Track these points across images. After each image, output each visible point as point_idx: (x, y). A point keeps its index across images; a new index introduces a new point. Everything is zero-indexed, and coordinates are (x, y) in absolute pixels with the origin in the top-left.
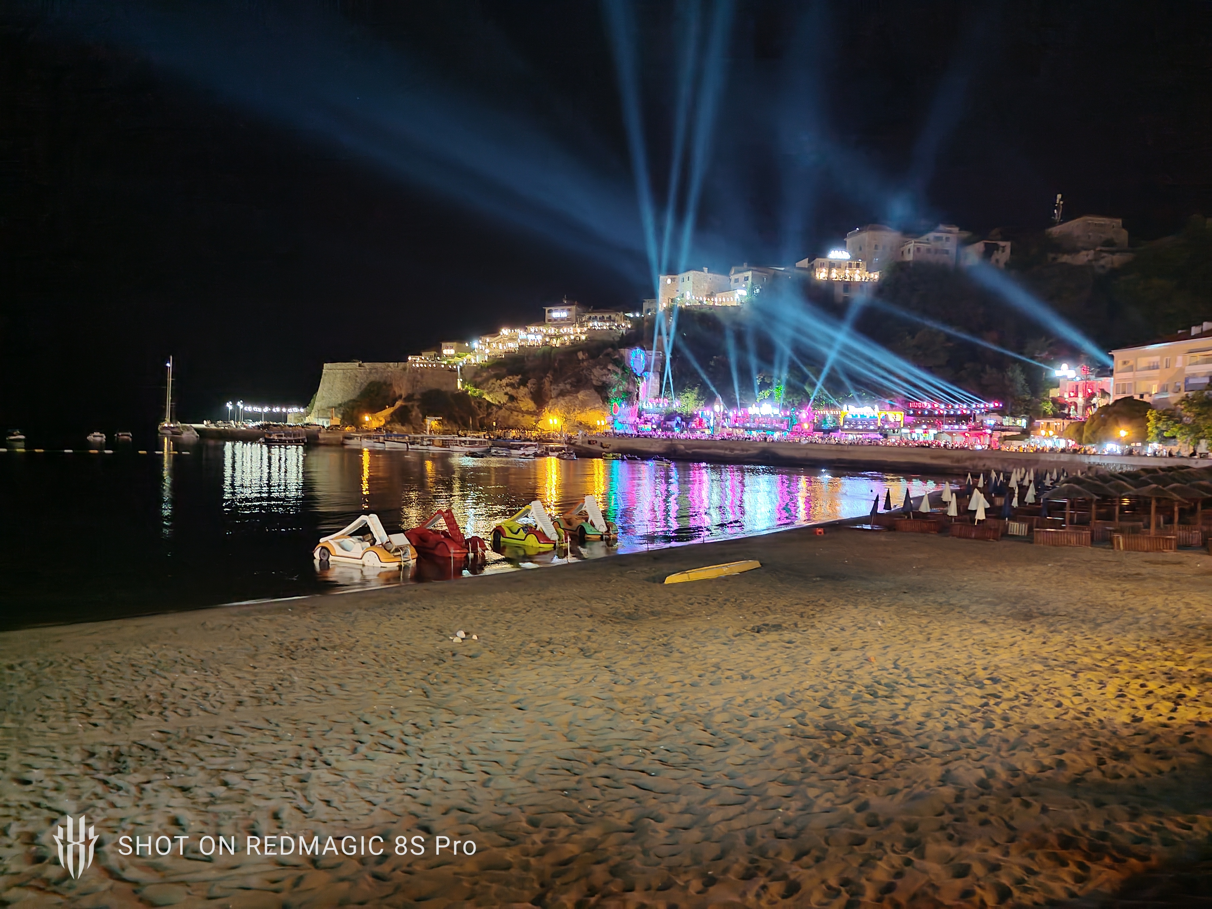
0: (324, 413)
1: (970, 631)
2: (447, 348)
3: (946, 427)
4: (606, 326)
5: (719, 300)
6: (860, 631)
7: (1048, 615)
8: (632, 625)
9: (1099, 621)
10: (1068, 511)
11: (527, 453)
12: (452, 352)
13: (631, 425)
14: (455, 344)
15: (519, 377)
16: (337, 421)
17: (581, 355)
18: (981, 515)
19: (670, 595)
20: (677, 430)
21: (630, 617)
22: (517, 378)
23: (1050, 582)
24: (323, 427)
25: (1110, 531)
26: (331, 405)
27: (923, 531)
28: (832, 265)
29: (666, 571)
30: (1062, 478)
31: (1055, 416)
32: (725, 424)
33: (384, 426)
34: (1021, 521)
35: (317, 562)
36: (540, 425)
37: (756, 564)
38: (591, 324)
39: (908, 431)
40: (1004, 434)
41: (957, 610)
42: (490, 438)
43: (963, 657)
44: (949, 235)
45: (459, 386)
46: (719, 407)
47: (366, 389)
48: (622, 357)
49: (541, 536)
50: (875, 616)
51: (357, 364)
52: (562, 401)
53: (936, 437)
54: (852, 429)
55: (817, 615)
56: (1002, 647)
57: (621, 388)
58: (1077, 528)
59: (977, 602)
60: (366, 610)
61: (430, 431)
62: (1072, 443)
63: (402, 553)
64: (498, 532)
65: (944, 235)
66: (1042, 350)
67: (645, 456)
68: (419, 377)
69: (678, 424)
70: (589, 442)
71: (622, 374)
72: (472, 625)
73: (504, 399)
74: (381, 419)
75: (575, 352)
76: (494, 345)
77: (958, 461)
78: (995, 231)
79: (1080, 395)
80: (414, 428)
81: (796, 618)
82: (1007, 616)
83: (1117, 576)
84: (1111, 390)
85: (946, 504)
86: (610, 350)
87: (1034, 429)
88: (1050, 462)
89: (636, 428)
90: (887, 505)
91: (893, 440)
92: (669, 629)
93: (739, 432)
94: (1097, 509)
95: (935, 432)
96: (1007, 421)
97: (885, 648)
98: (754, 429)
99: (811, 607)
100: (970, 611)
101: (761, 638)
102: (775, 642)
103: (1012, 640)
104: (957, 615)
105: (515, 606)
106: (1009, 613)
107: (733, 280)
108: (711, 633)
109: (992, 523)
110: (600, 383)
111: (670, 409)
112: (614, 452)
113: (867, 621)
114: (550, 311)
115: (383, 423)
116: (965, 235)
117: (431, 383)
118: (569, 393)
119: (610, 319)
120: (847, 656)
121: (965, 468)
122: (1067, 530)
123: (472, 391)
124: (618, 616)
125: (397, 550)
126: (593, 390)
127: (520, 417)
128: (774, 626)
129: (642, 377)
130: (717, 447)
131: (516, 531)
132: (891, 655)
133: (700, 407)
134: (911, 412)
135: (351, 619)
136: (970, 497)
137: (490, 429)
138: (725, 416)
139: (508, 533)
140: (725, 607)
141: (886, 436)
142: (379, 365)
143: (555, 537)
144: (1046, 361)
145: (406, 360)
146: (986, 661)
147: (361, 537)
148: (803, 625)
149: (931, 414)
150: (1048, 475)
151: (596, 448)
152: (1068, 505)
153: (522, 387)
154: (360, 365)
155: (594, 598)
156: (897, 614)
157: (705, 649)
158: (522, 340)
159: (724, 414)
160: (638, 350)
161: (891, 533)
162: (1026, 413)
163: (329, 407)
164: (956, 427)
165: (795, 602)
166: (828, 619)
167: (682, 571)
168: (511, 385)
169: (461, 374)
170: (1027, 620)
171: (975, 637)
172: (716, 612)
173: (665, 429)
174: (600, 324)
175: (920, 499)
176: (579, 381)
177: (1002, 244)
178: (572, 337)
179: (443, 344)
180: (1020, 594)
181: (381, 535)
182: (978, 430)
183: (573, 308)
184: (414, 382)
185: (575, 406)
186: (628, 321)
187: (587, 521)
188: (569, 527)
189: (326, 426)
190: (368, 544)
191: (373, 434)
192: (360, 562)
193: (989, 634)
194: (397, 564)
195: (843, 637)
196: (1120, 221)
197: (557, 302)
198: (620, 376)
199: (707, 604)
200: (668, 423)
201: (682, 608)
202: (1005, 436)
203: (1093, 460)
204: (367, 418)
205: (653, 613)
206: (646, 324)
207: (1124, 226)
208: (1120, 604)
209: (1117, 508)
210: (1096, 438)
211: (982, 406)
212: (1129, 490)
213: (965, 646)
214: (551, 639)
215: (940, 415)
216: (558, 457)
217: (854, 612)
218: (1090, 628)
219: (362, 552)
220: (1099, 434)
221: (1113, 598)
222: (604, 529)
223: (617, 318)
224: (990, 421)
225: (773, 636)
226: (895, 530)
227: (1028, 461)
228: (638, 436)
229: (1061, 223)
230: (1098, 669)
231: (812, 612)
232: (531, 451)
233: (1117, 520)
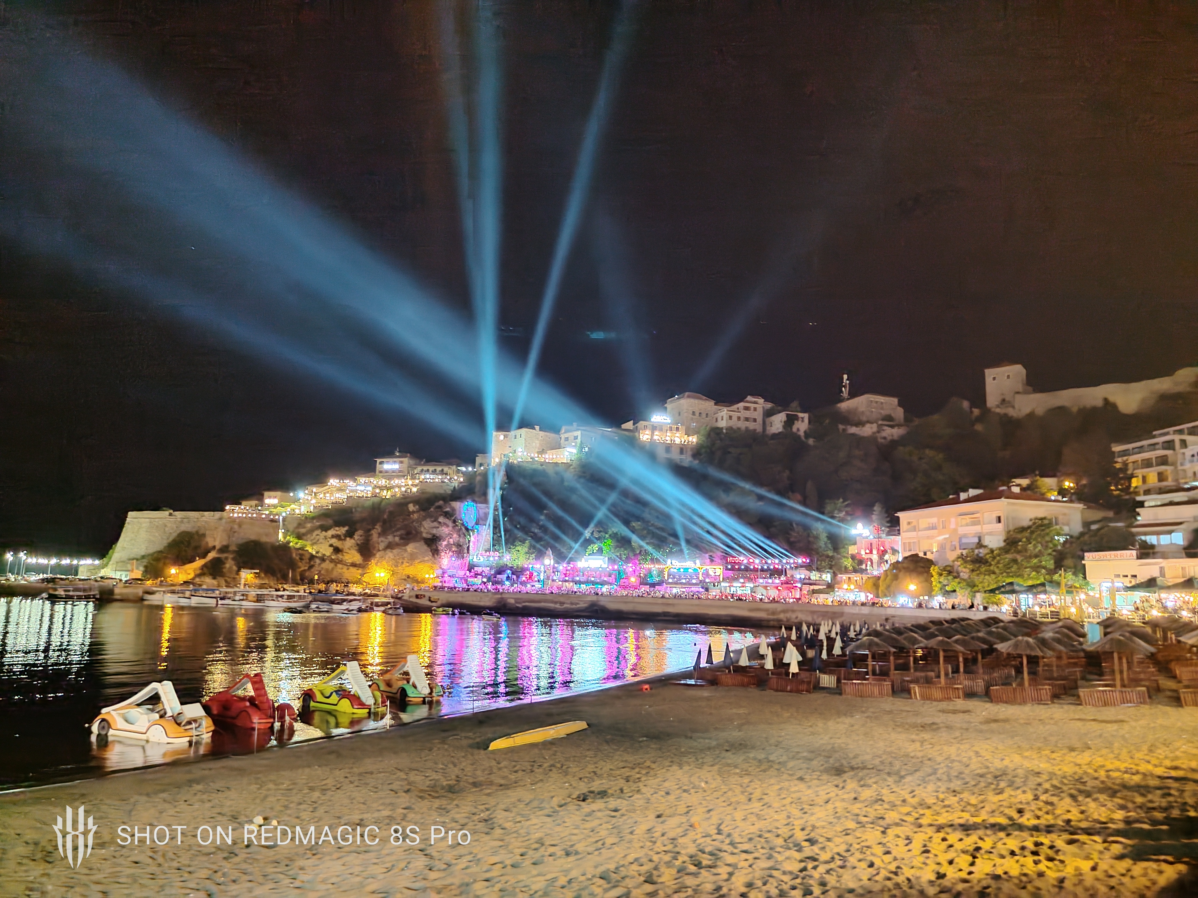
0: (122, 565)
1: (788, 790)
2: (270, 497)
3: (761, 581)
4: (438, 478)
5: (550, 457)
6: (685, 794)
7: (858, 768)
8: (453, 800)
9: (903, 773)
10: (870, 662)
11: (351, 608)
12: (275, 501)
13: (461, 579)
14: (279, 493)
15: (346, 528)
16: (138, 574)
17: (411, 507)
18: (794, 669)
19: (494, 763)
20: (507, 583)
21: (451, 789)
22: (343, 530)
23: (858, 735)
24: (121, 580)
25: (908, 681)
26: (132, 556)
27: (743, 685)
28: (654, 428)
29: (490, 735)
30: (864, 631)
31: (855, 571)
32: (555, 578)
33: (193, 579)
34: (830, 673)
35: (93, 738)
36: (366, 578)
37: (581, 725)
38: (422, 477)
39: (727, 585)
40: (812, 587)
41: (777, 767)
42: (310, 593)
43: (782, 818)
44: (755, 405)
45: (281, 536)
46: (549, 561)
47: (174, 541)
48: (454, 510)
49: (355, 700)
50: (699, 777)
51: (167, 513)
52: (390, 554)
53: (753, 590)
54: (676, 583)
55: (643, 779)
56: (817, 805)
57: (451, 541)
58: (879, 680)
59: (793, 758)
60: (148, 795)
61: (245, 585)
62: (871, 596)
63: (194, 725)
64: (308, 696)
65: (752, 406)
66: (840, 511)
67: (476, 611)
68: (236, 527)
69: (508, 578)
70: (417, 597)
71: (453, 527)
72: (272, 808)
73: (328, 551)
74: (189, 572)
75: (407, 504)
76: (322, 496)
77: (774, 613)
78: (795, 404)
79: (875, 552)
80: (226, 581)
81: (621, 783)
82: (821, 772)
83: (914, 726)
84: (900, 548)
85: (762, 657)
86: (441, 502)
87: (838, 583)
88: (854, 614)
89: (466, 581)
90: (709, 660)
91: (714, 592)
92: (492, 801)
93: (569, 585)
94: (895, 659)
95: (752, 585)
96: (814, 576)
97: (709, 811)
98: (583, 583)
99: (637, 770)
100: (788, 767)
101: (586, 807)
102: (599, 810)
103: (826, 797)
104: (775, 773)
105: (324, 782)
106: (822, 768)
107: (563, 439)
108: (535, 804)
109: (805, 675)
110: (429, 536)
111: (501, 562)
112: (443, 606)
113: (692, 783)
114: (381, 463)
115: (192, 576)
116: (769, 405)
117: (250, 534)
118: (397, 545)
119: (442, 472)
120: (673, 822)
121: (779, 621)
122: (870, 681)
123: (295, 543)
124: (438, 789)
125: (189, 723)
126: (422, 543)
127: (345, 570)
128: (599, 793)
129: (473, 531)
130: (545, 601)
131: (328, 695)
132: (715, 820)
133: (531, 561)
134: (729, 567)
135: (128, 808)
136: (785, 650)
137: (311, 582)
138: (555, 570)
139: (319, 697)
140: (551, 773)
141: (707, 590)
142: (193, 515)
143: (370, 701)
144: (842, 520)
145: (223, 510)
146: (804, 820)
147: (150, 707)
148: (629, 790)
149: (747, 569)
150: (852, 628)
151: (424, 602)
152: (870, 656)
153: (348, 539)
154: (170, 514)
155: (411, 769)
156: (720, 773)
157: (529, 823)
158: (352, 491)
159: (554, 568)
160: (471, 503)
161: (713, 687)
162: (830, 568)
163: (130, 559)
164: (770, 581)
165: (622, 764)
166: (653, 782)
167: (507, 735)
168: (338, 537)
169: (284, 525)
170: (838, 775)
171: (794, 795)
172: (542, 780)
173: (495, 583)
174: (432, 477)
175: (739, 652)
176: (409, 533)
177: (801, 415)
178: (403, 489)
179: (266, 494)
180: (833, 748)
181: (173, 705)
182: (789, 584)
183: (406, 460)
184: (231, 532)
185: (403, 558)
186: (461, 475)
187: (408, 682)
188: (388, 689)
189: (124, 579)
190: (157, 716)
191: (177, 588)
192: (144, 737)
193: (804, 791)
194: (188, 739)
195: (667, 801)
196: (895, 401)
197: (389, 454)
198: (450, 528)
199: (532, 771)
200: (498, 576)
201: (504, 778)
202: (813, 590)
203: (890, 612)
204: (173, 571)
205: (475, 784)
206: (478, 478)
207: (900, 404)
208: (920, 754)
209: (912, 659)
210: (890, 592)
211: (792, 561)
212: (921, 642)
213: (784, 806)
214: (362, 820)
215: (755, 570)
216: (384, 612)
217: (679, 773)
218: (895, 782)
219: (147, 725)
220: (892, 589)
221: (913, 749)
222: (427, 691)
223: (450, 471)
224: (801, 574)
225: (599, 804)
226: (717, 684)
227: (834, 613)
228: (468, 590)
229: (848, 399)
230: (903, 823)
231: (638, 776)
232: (355, 606)
233: (912, 671)
